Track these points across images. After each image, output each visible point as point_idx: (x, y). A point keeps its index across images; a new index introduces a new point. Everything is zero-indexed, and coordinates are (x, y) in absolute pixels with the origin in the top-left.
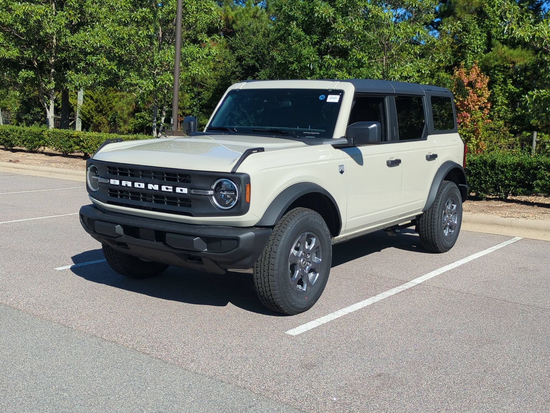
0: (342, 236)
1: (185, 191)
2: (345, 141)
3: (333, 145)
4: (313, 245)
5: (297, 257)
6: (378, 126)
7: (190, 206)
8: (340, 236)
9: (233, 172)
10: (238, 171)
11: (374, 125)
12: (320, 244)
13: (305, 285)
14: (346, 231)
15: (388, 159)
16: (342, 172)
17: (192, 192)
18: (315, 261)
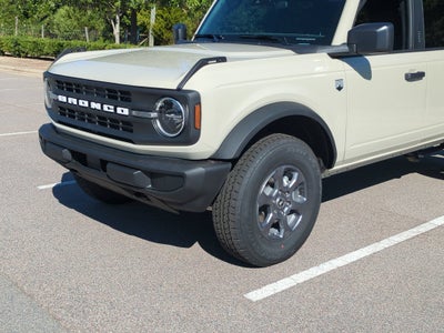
0: (338, 167)
1: (126, 112)
2: (346, 49)
3: (329, 54)
4: (294, 181)
5: (270, 196)
6: (389, 29)
7: (131, 131)
8: (335, 168)
9: (179, 89)
10: (185, 88)
11: (385, 28)
12: (303, 179)
13: (282, 231)
14: (344, 162)
15: (407, 72)
16: (340, 88)
17: (134, 113)
18: (298, 200)
